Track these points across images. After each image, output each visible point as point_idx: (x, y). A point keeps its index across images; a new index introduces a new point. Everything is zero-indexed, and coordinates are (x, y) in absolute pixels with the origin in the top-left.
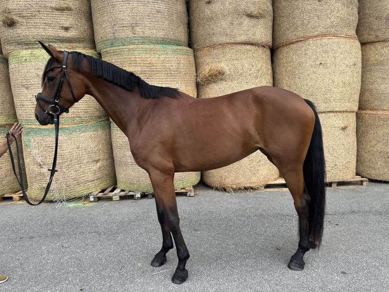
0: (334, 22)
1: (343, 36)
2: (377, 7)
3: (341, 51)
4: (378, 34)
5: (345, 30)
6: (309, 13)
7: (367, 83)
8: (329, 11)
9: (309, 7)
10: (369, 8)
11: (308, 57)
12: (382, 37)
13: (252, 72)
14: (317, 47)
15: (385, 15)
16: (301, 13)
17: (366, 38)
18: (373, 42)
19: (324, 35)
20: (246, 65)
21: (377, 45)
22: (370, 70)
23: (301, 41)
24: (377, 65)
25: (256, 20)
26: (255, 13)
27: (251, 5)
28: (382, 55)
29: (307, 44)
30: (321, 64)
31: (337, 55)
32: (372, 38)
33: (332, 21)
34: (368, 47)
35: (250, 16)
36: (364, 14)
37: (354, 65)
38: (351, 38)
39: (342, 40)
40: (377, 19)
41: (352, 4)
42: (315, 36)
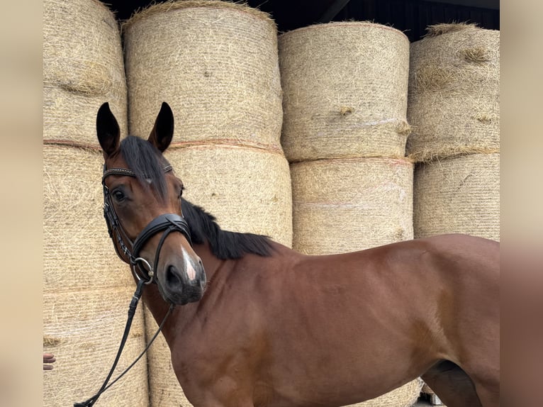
0: (234, 117)
1: (252, 144)
2: (312, 97)
3: (248, 172)
4: (317, 147)
5: (257, 134)
6: (189, 96)
7: (304, 232)
8: (224, 97)
9: (188, 85)
10: (300, 98)
11: (190, 180)
12: (323, 152)
13: (78, 203)
14: (206, 162)
15: (325, 114)
16: (174, 94)
17: (300, 151)
18: (309, 160)
19: (217, 141)
20: (65, 189)
21: (315, 165)
22: (307, 211)
23: (177, 148)
24: (318, 201)
25: (83, 99)
26: (79, 84)
27: (71, 68)
28: (323, 184)
29: (188, 155)
30: (213, 194)
31: (242, 180)
32: (306, 152)
33: (231, 114)
34: (302, 169)
35: (69, 89)
36: (294, 109)
37: (275, 199)
38: (269, 150)
39: (251, 152)
40: (312, 119)
41: (269, 88)
42: (202, 142)
